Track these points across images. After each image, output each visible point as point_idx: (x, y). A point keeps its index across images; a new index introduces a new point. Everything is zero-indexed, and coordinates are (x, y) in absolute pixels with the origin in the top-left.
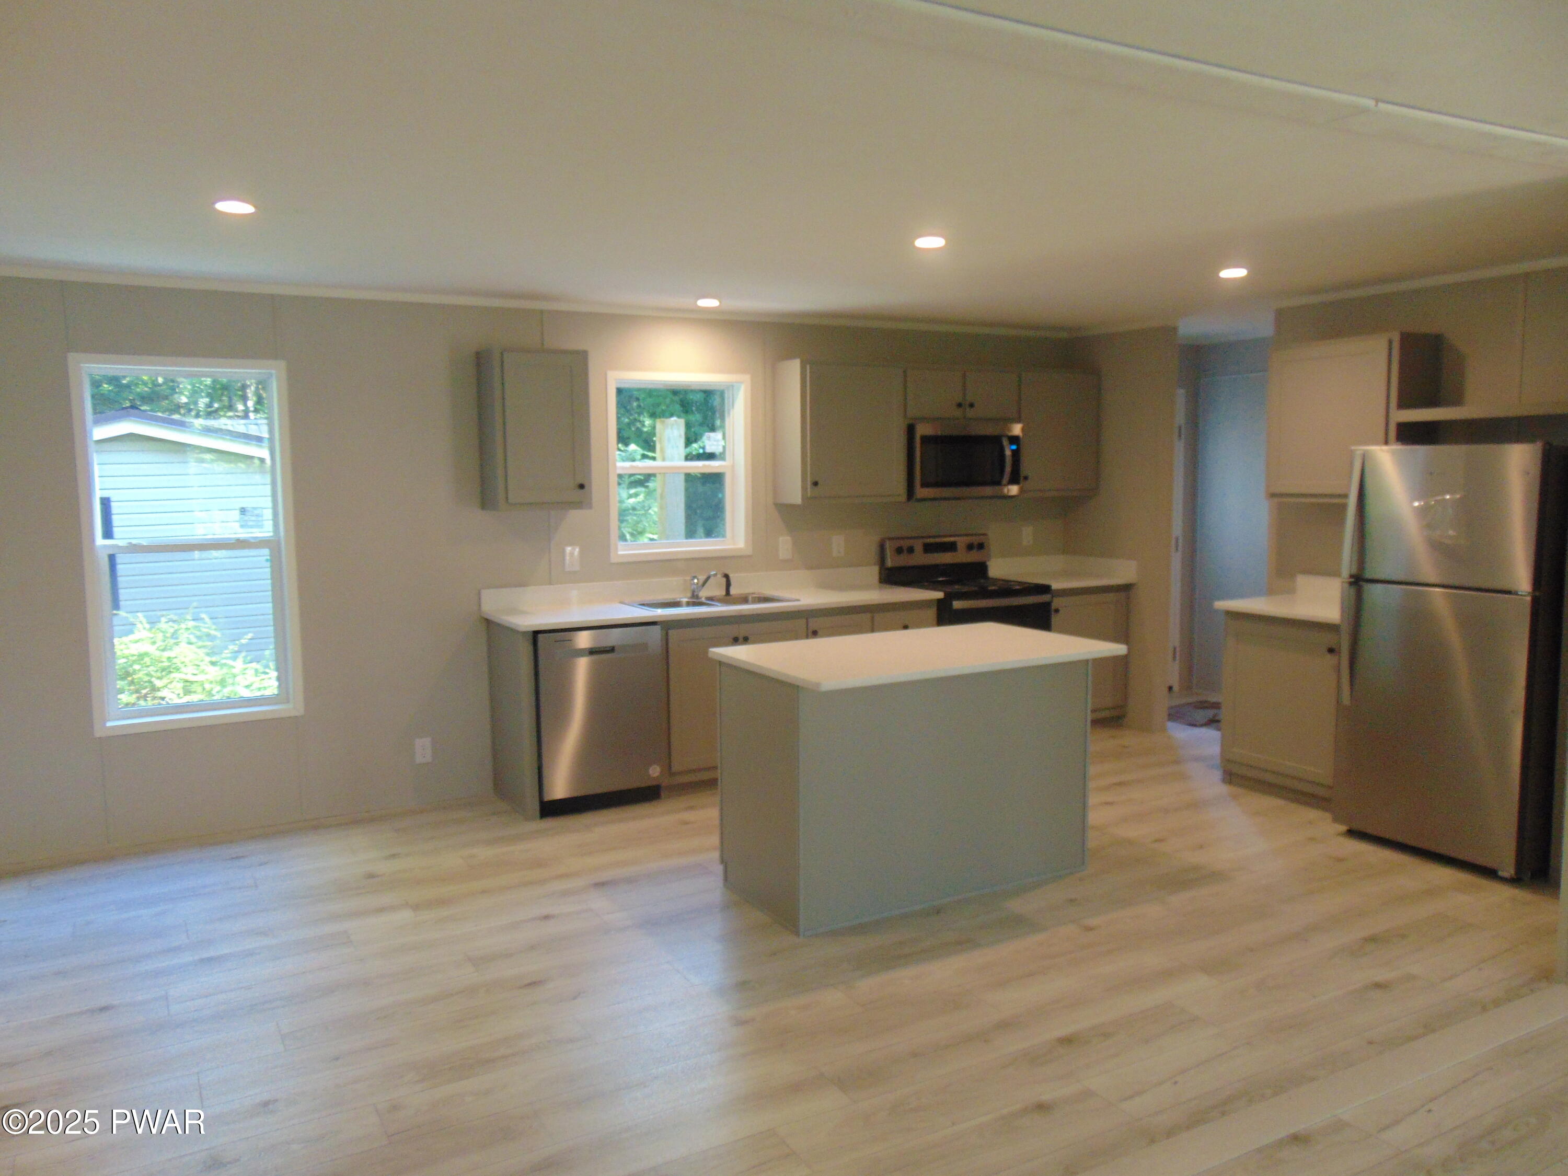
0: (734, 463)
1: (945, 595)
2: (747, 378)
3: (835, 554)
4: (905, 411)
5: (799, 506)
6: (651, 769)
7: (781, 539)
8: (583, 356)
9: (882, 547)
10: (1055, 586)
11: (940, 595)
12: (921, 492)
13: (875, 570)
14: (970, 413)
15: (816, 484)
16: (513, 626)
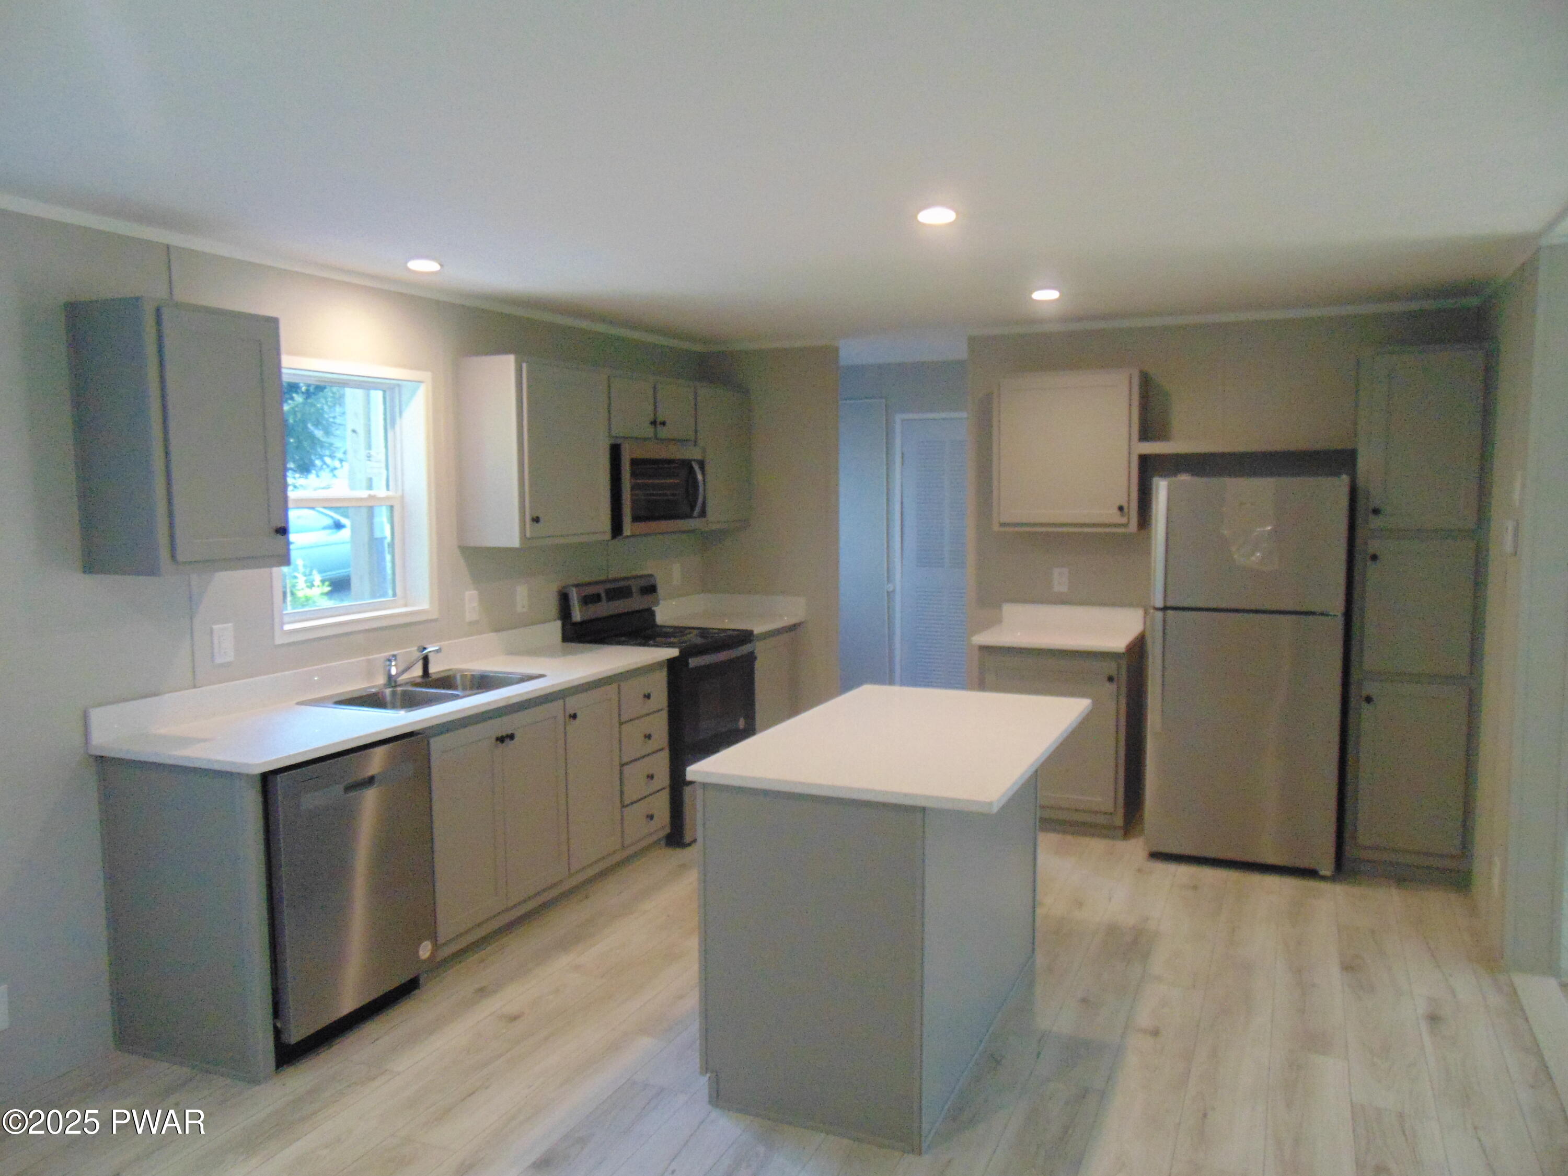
0: (403, 494)
1: (680, 652)
2: (427, 376)
3: (519, 609)
4: (610, 429)
5: (517, 549)
6: (420, 949)
7: (467, 593)
8: (273, 323)
9: (564, 598)
10: (757, 630)
11: (674, 652)
12: (628, 529)
13: (556, 627)
14: (663, 433)
15: (536, 520)
16: (181, 763)
